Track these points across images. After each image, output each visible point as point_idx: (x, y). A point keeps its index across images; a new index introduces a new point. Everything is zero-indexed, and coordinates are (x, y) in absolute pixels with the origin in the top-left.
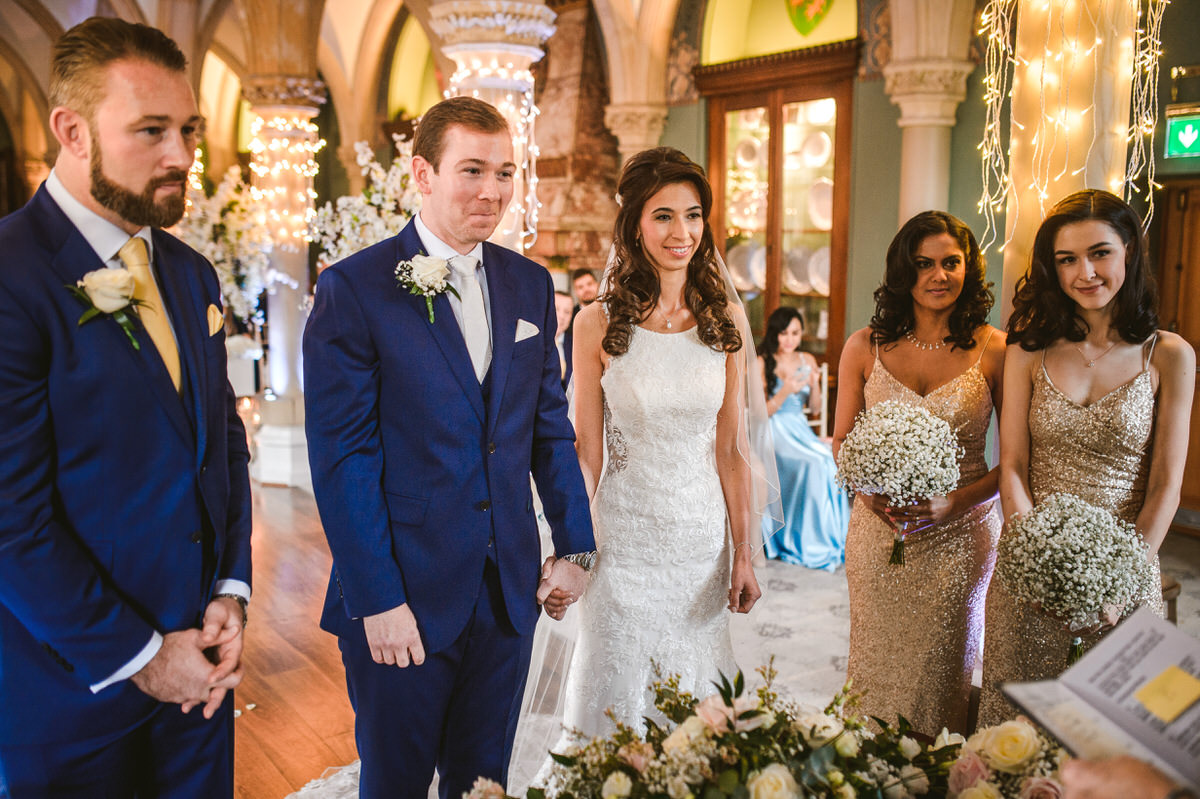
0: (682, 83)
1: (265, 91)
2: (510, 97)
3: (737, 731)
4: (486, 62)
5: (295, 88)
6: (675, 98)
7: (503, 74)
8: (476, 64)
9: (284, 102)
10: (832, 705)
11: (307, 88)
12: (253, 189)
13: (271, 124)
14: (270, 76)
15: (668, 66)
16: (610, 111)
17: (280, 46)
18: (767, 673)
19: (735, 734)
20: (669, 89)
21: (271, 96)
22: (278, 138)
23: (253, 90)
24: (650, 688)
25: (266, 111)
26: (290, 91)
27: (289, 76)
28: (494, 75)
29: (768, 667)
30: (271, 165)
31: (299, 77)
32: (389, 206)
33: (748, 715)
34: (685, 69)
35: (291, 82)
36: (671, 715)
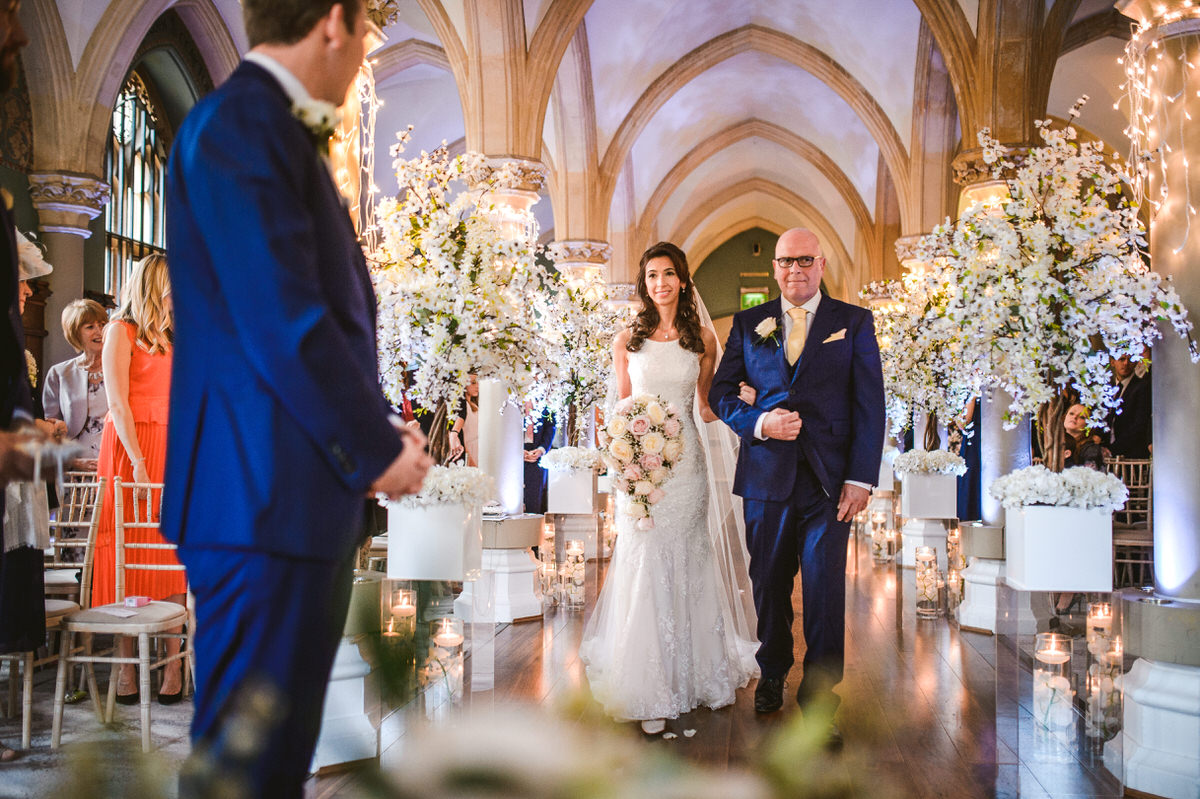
1: (977, 166)
17: (995, 113)
21: (984, 171)
23: (965, 167)
25: (978, 189)
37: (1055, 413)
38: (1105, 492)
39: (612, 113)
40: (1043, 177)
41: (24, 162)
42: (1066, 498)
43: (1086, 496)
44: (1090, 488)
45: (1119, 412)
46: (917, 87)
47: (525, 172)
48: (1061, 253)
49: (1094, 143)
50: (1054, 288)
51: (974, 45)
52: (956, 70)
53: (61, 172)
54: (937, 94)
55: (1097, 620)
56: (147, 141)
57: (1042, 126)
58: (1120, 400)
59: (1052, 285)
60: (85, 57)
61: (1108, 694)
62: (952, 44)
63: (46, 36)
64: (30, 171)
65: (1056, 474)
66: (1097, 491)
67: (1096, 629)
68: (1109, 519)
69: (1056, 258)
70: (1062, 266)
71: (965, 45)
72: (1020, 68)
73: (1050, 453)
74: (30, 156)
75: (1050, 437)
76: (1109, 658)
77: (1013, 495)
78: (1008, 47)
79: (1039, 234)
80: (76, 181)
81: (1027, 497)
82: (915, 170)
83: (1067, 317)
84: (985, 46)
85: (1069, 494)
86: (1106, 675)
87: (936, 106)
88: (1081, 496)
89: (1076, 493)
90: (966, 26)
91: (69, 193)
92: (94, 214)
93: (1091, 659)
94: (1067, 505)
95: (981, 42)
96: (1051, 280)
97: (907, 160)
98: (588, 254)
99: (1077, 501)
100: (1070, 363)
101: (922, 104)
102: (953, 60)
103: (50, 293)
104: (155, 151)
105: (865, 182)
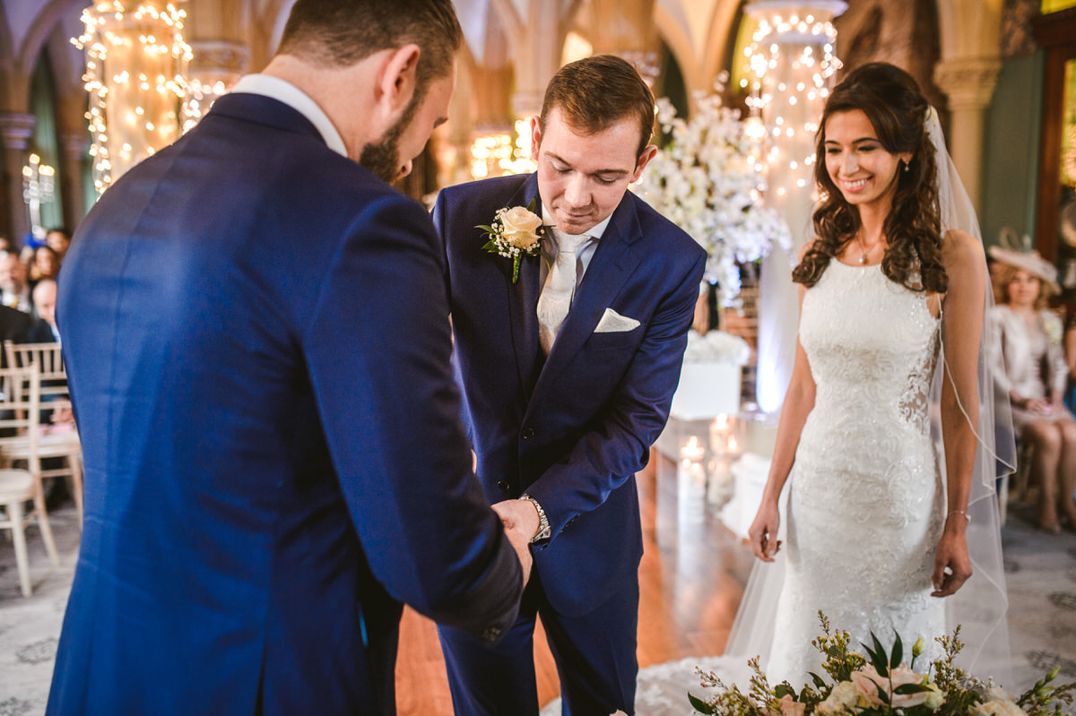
0: (1018, 35)
2: (809, 50)
3: (893, 706)
4: (786, 18)
6: (1010, 50)
7: (803, 28)
8: (777, 19)
10: (1031, 692)
15: (1004, 19)
16: (940, 70)
17: (618, 25)
18: (949, 645)
19: (890, 709)
20: (1004, 43)
24: (814, 643)
28: (794, 29)
29: (952, 639)
32: (688, 160)
33: (908, 689)
34: (1022, 19)
36: (837, 674)
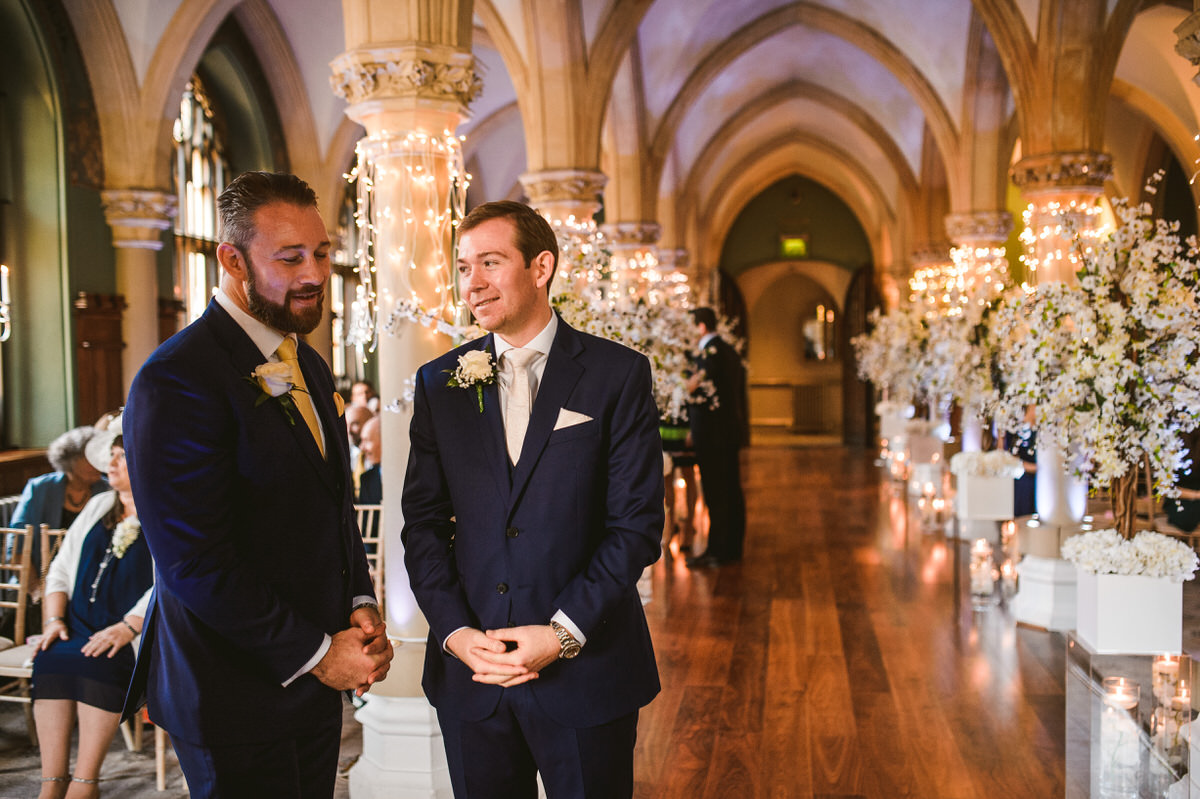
1: (1036, 173)
5: (1072, 165)
9: (1059, 183)
11: (1086, 164)
12: (1024, 285)
13: (1044, 210)
14: (1042, 156)
17: (1055, 120)
21: (1043, 178)
22: (1050, 225)
23: (1024, 173)
25: (1036, 194)
26: (1065, 169)
27: (1064, 153)
30: (1043, 257)
31: (1076, 153)
35: (1067, 160)
37: (1127, 483)
38: (1176, 563)
39: (660, 95)
40: (1118, 252)
41: (96, 181)
42: (1139, 567)
43: (1158, 566)
44: (1162, 558)
45: (1187, 473)
46: (969, 65)
47: (587, 183)
48: (1137, 332)
49: (1171, 224)
50: (1130, 370)
51: (1033, 49)
52: (1015, 73)
53: (132, 189)
54: (989, 73)
55: (1164, 666)
56: (205, 136)
57: (1119, 204)
58: (1189, 462)
59: (1128, 367)
60: (150, 73)
61: (1172, 734)
62: (1012, 50)
63: (112, 56)
64: (102, 188)
65: (1127, 542)
66: (1169, 560)
67: (1161, 674)
68: (1180, 587)
69: (1132, 337)
70: (1136, 346)
71: (1024, 49)
72: (1081, 74)
73: (1122, 521)
74: (101, 174)
75: (1122, 507)
76: (1174, 703)
77: (1088, 563)
78: (1069, 54)
79: (1115, 313)
80: (147, 196)
81: (1101, 567)
82: (966, 147)
83: (1142, 394)
84: (1045, 52)
85: (1142, 565)
86: (1171, 718)
87: (987, 84)
88: (1153, 566)
89: (1149, 563)
90: (1026, 32)
91: (141, 207)
92: (165, 225)
93: (1156, 703)
94: (1140, 574)
95: (1042, 47)
96: (1127, 362)
97: (956, 137)
98: (639, 236)
99: (1149, 570)
100: (1144, 439)
101: (973, 82)
102: (1013, 65)
103: (125, 306)
104: (212, 146)
105: (910, 145)
